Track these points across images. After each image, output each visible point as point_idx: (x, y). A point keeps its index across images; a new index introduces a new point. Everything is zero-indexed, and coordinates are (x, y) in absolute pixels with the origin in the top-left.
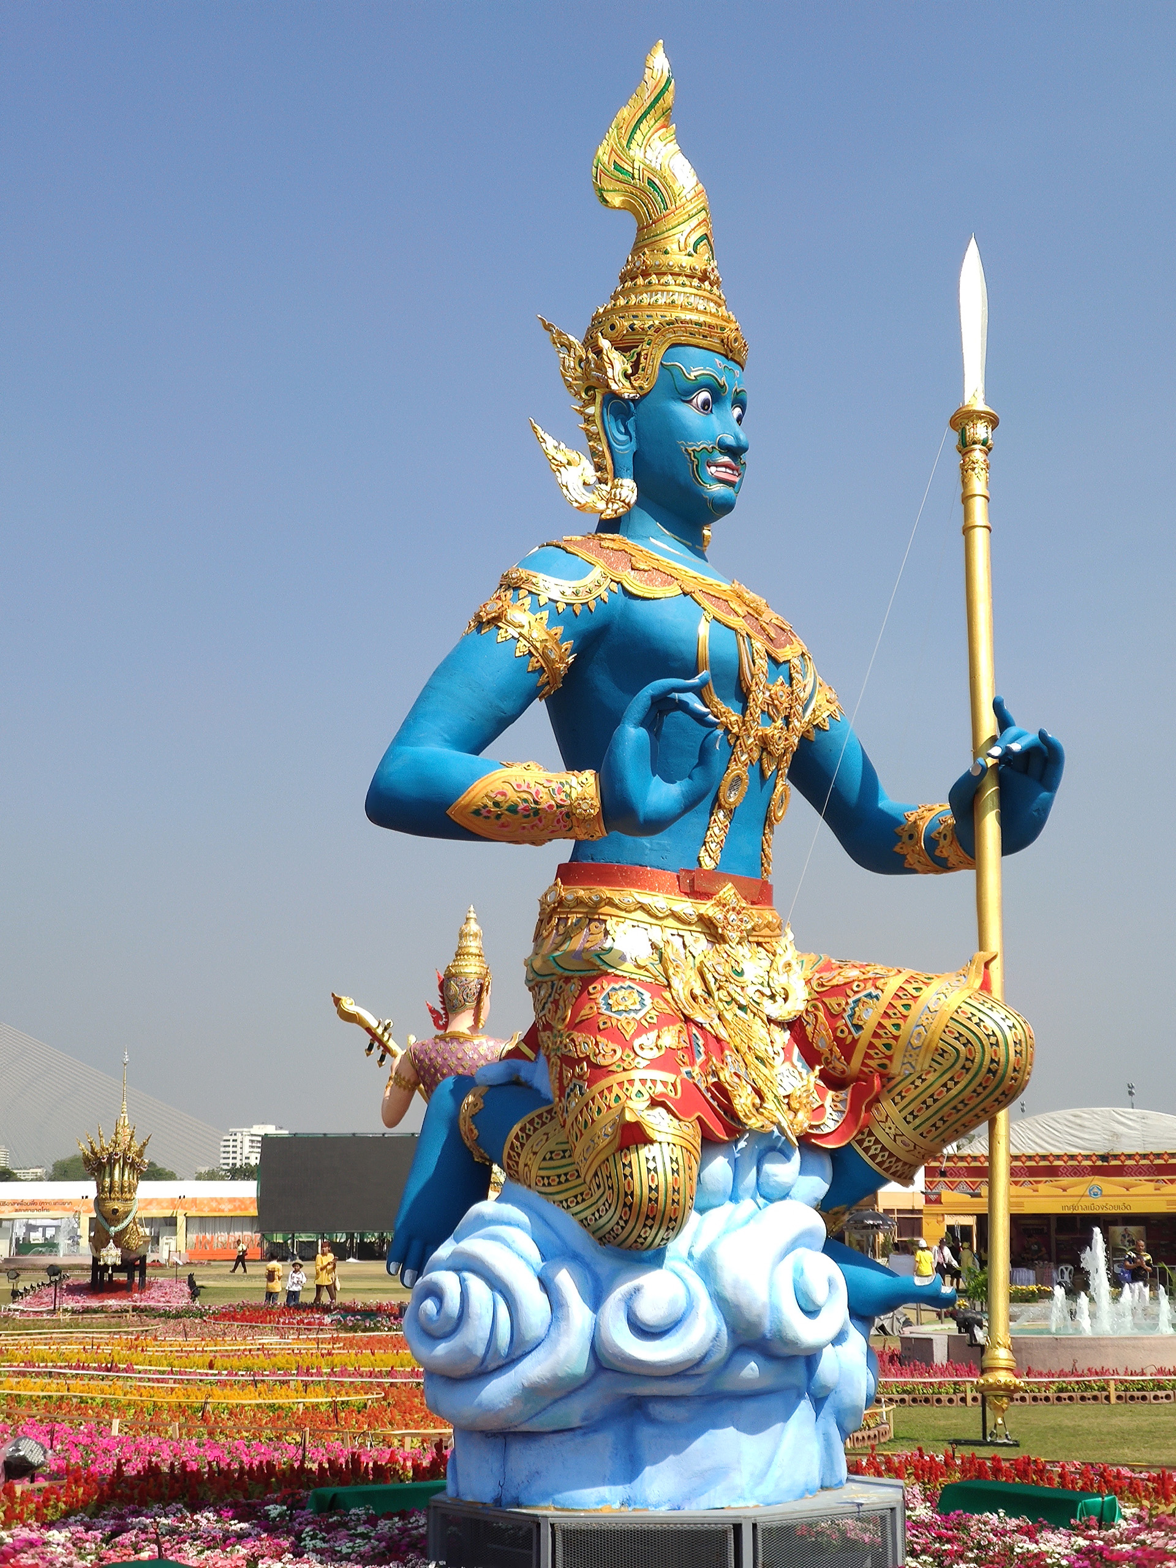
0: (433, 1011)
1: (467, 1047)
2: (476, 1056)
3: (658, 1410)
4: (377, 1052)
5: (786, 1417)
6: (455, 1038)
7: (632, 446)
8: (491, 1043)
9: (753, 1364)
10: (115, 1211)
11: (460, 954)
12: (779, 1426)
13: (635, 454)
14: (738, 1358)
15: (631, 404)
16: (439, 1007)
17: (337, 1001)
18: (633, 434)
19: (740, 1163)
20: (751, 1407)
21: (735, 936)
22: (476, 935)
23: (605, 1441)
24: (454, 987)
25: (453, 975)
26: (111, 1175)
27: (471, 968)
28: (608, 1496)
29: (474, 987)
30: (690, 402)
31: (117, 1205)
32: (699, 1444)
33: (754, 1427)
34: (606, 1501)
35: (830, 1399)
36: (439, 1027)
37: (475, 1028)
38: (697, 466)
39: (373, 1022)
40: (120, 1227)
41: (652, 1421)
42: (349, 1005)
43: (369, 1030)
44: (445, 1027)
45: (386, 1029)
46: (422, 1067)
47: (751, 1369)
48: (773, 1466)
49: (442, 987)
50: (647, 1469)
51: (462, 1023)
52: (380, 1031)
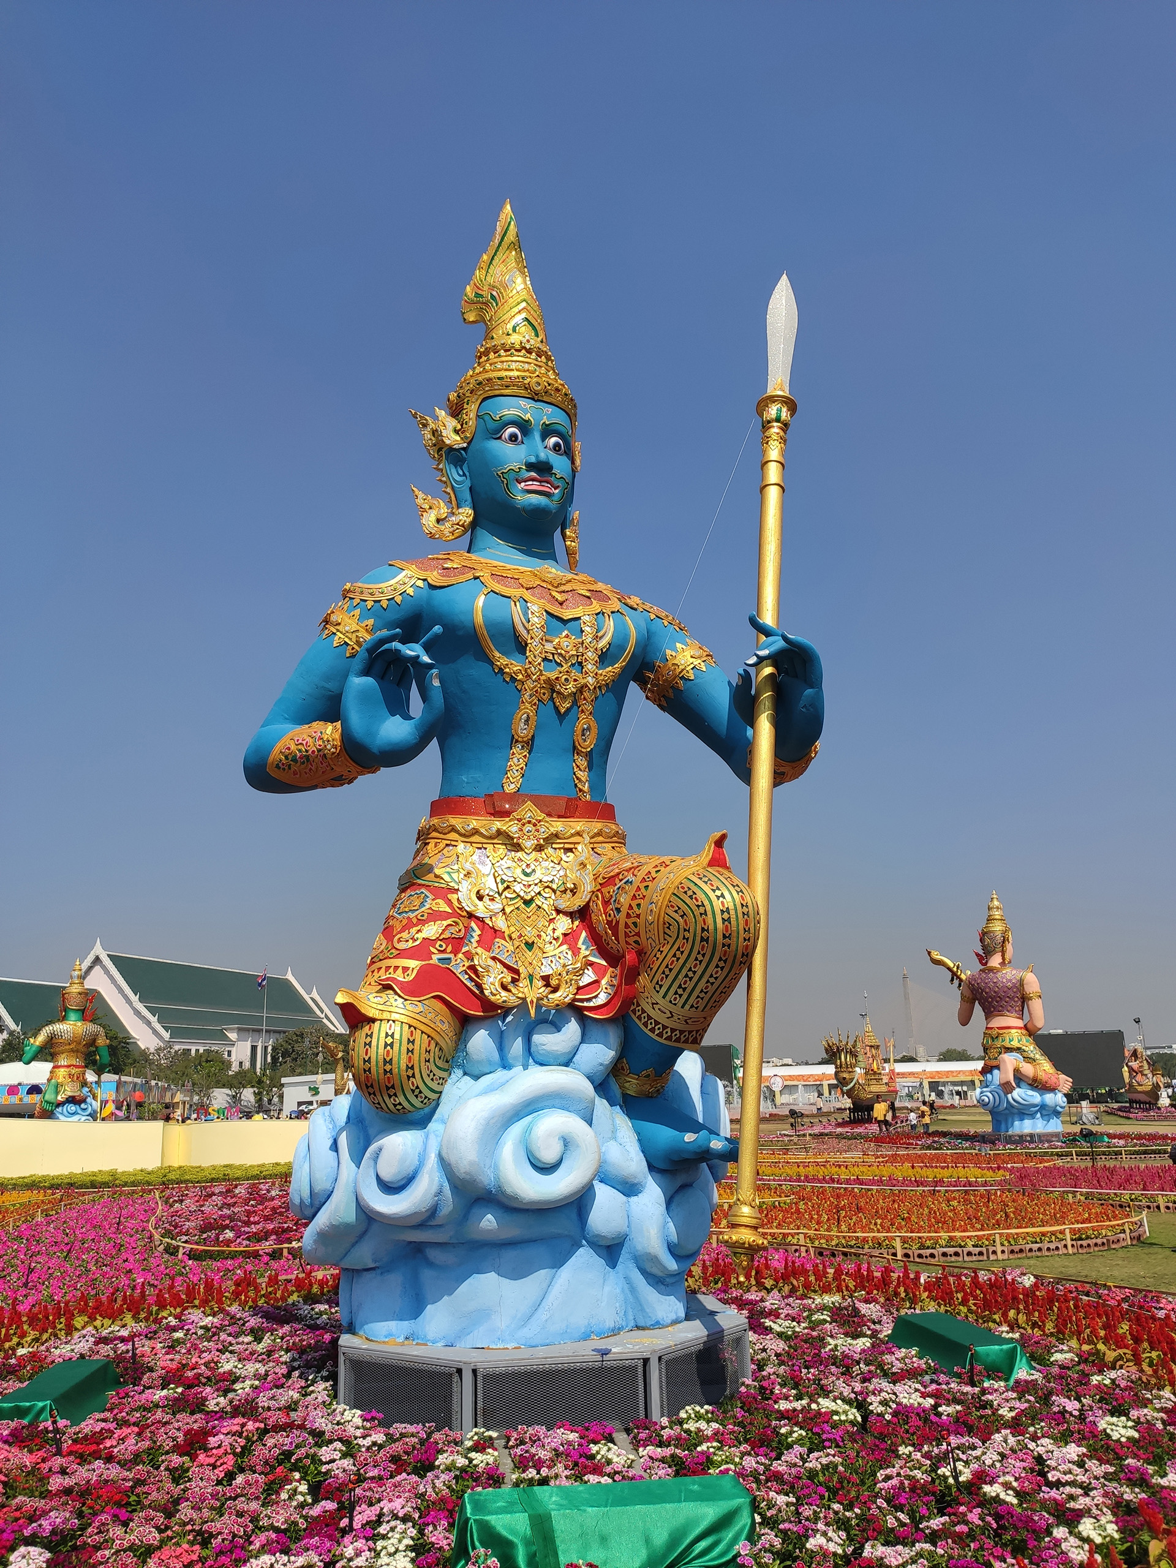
0: (977, 955)
1: (999, 975)
2: (1004, 981)
3: (433, 1254)
4: (956, 982)
5: (558, 1262)
6: (991, 970)
7: (468, 483)
8: (1014, 972)
9: (489, 1216)
10: (844, 1078)
11: (990, 919)
12: (543, 1274)
13: (471, 489)
14: (476, 1211)
15: (463, 452)
16: (981, 952)
17: (929, 953)
18: (467, 474)
19: (505, 1034)
20: (510, 1254)
21: (529, 844)
22: (998, 908)
23: (395, 1280)
24: (987, 941)
25: (986, 933)
26: (840, 1059)
27: (997, 928)
28: (394, 1331)
29: (999, 939)
30: (500, 438)
31: (845, 1075)
32: (464, 1287)
33: (517, 1273)
34: (391, 1335)
35: (626, 1245)
36: (983, 964)
37: (1003, 964)
38: (507, 484)
39: (951, 965)
40: (849, 1087)
41: (430, 1264)
42: (936, 955)
43: (949, 969)
44: (986, 964)
45: (958, 968)
46: (974, 989)
47: (489, 1221)
48: (540, 1310)
49: (982, 940)
50: (429, 1306)
51: (995, 961)
52: (955, 969)
